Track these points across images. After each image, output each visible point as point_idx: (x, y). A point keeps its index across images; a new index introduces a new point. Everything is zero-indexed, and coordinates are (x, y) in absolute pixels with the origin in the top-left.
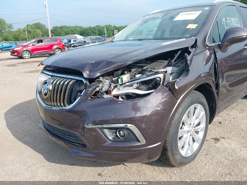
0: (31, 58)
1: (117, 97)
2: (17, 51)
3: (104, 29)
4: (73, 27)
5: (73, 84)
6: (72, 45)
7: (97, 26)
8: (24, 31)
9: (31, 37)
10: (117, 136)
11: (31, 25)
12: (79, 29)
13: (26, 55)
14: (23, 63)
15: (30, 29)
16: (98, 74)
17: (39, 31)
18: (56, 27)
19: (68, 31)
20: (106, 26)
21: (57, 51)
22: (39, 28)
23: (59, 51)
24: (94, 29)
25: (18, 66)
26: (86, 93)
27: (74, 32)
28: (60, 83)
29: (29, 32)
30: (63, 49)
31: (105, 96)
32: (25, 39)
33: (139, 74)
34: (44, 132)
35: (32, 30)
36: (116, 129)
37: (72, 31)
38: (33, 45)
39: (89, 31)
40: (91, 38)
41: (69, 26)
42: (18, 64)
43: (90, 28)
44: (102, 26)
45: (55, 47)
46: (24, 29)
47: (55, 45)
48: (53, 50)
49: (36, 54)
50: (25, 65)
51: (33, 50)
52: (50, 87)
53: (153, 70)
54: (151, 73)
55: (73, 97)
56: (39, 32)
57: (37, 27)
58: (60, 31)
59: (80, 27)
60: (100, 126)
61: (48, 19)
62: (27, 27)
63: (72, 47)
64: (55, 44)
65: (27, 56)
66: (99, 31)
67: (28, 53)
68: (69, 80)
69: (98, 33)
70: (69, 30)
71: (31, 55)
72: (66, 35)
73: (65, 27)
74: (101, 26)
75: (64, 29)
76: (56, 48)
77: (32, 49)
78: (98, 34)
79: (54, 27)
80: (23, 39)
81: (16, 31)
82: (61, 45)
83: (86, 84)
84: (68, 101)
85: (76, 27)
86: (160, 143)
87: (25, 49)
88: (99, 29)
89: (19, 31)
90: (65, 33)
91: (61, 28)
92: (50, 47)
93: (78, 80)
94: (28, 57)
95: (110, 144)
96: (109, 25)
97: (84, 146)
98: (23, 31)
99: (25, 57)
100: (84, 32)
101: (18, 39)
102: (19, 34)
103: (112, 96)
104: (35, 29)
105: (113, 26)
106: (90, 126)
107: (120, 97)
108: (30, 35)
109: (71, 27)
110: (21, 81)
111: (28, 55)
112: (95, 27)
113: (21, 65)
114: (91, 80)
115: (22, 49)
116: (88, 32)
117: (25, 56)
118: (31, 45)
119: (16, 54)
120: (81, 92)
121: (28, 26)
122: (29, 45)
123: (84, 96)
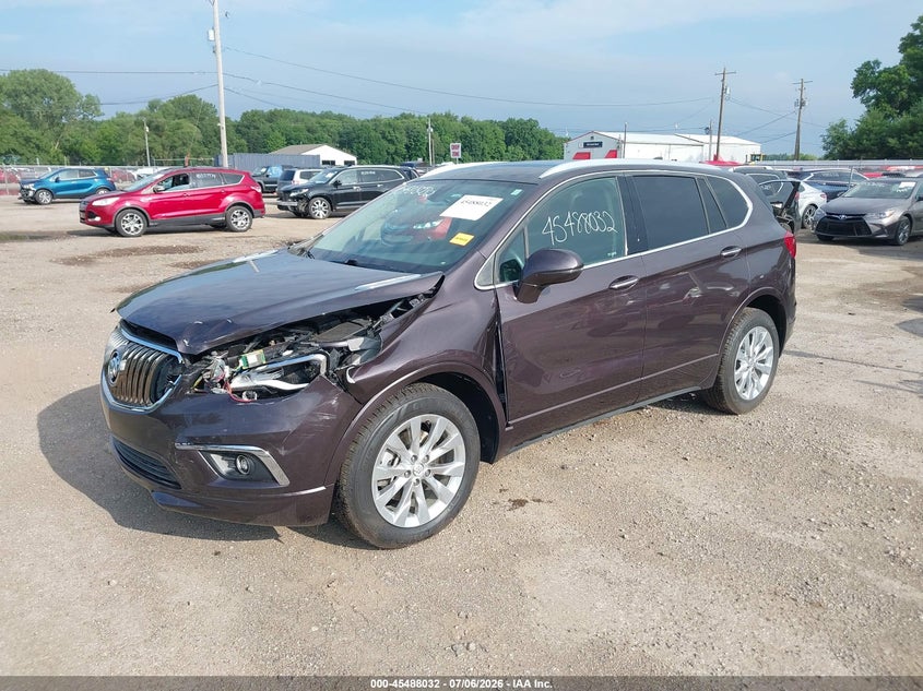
0: (147, 233)
1: (238, 392)
2: (101, 211)
3: (427, 127)
4: (313, 115)
5: (161, 363)
6: (292, 195)
7: (404, 116)
8: (139, 124)
9: (163, 145)
10: (236, 469)
11: (165, 105)
12: (336, 126)
13: (131, 224)
14: (119, 253)
15: (162, 120)
16: (206, 348)
17: (192, 125)
18: (255, 113)
19: (296, 130)
20: (435, 118)
21: (235, 213)
22: (191, 114)
23: (241, 213)
24: (390, 125)
25: (99, 263)
26: (182, 381)
27: (316, 135)
28: (140, 357)
29: (157, 129)
30: (255, 208)
31: (218, 390)
32: (140, 153)
33: (288, 349)
34: (114, 460)
35: (168, 123)
36: (235, 455)
37: (308, 131)
38: (156, 192)
39: (373, 133)
40: (359, 172)
41: (301, 112)
42: (100, 255)
43: (376, 121)
44: (420, 118)
45: (230, 199)
46: (137, 116)
47: (228, 193)
48: (222, 210)
49: (164, 223)
50: (122, 262)
51: (156, 208)
52: (123, 365)
53: (313, 344)
54: (311, 350)
55: (159, 388)
56: (191, 128)
57: (187, 113)
58: (268, 130)
59: (340, 118)
60: (202, 447)
61: (222, 91)
62: (148, 112)
63: (293, 199)
64: (230, 190)
65: (132, 229)
66: (409, 137)
67: (138, 217)
68: (156, 353)
69: (406, 141)
70: (299, 125)
71: (148, 226)
72: (287, 145)
73: (286, 114)
74: (417, 115)
75: (282, 122)
76: (234, 205)
77: (151, 204)
78: (406, 145)
79: (244, 114)
80: (133, 151)
81: (111, 122)
82: (251, 195)
83: (183, 365)
84: (153, 395)
85: (327, 115)
86: (323, 488)
87: (128, 204)
88: (407, 129)
89: (120, 123)
90: (284, 138)
91: (273, 117)
92: (214, 200)
93: (171, 356)
94: (137, 229)
95: (223, 483)
96: (448, 116)
97: (177, 485)
98: (135, 123)
99: (128, 229)
100: (354, 135)
101: (117, 151)
102: (120, 136)
103: (230, 392)
104: (177, 121)
105: (459, 119)
106: (185, 447)
107: (244, 393)
108: (158, 139)
109: (307, 114)
110: (97, 319)
111: (137, 226)
112: (397, 118)
113: (111, 260)
114: (195, 358)
115: (118, 203)
116: (369, 138)
117: (127, 226)
118: (150, 190)
119: (98, 219)
120: (174, 378)
121: (152, 106)
122: (144, 192)
123: (178, 388)
